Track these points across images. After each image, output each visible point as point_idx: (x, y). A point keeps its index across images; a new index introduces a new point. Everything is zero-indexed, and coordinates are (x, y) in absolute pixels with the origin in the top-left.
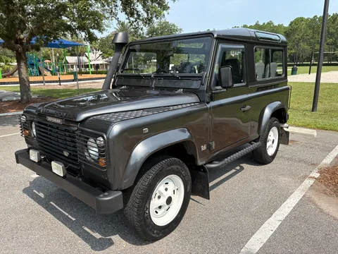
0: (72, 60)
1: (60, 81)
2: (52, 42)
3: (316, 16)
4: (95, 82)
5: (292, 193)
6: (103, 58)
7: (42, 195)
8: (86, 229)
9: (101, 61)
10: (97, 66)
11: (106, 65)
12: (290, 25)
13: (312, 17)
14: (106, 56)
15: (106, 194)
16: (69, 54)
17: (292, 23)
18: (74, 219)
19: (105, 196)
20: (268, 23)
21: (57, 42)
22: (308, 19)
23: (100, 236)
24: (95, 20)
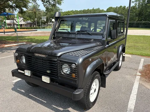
0: (8, 22)
1: (4, 32)
2: (3, 13)
3: (117, 7)
4: (23, 33)
5: (134, 82)
6: (24, 21)
7: (22, 91)
8: (54, 106)
9: (23, 23)
10: (21, 25)
11: (26, 25)
12: (107, 10)
13: (115, 7)
14: (25, 20)
15: (77, 91)
16: (6, 19)
17: (108, 9)
18: (46, 102)
19: (77, 92)
20: (98, 9)
21: (5, 13)
22: (114, 8)
23: (63, 109)
24: (24, 3)
